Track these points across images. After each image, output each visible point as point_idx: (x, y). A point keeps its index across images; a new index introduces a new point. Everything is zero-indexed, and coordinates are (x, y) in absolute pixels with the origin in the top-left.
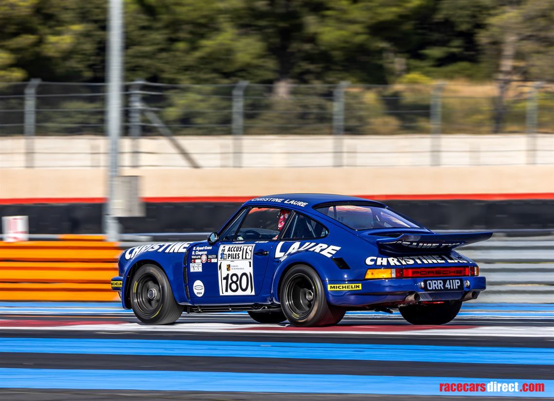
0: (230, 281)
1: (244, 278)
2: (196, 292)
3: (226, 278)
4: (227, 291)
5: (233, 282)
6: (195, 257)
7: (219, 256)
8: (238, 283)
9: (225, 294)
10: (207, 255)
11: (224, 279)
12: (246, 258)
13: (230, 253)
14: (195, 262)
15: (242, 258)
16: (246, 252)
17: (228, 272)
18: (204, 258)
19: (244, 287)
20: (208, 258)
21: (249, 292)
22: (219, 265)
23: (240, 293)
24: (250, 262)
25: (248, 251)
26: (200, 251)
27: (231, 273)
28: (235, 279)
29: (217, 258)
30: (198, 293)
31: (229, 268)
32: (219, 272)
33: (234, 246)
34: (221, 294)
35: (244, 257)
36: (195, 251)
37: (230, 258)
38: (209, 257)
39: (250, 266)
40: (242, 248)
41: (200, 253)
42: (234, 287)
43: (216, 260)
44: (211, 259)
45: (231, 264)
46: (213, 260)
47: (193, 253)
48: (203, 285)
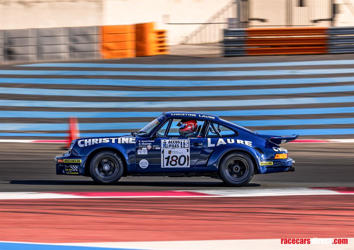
0: (170, 160)
1: (183, 159)
2: (141, 166)
3: (168, 158)
4: (167, 165)
5: (173, 160)
6: (142, 146)
7: (162, 146)
8: (177, 161)
9: (165, 167)
10: (152, 145)
11: (166, 158)
12: (184, 147)
13: (171, 144)
14: (142, 149)
15: (181, 147)
16: (184, 144)
17: (169, 155)
18: (149, 147)
19: (182, 162)
20: (152, 147)
21: (185, 166)
22: (162, 151)
23: (178, 166)
24: (188, 150)
25: (185, 143)
26: (144, 143)
27: (171, 155)
28: (174, 158)
29: (160, 146)
31: (170, 152)
32: (162, 155)
33: (173, 140)
34: (162, 167)
35: (183, 146)
37: (171, 147)
38: (153, 146)
40: (180, 142)
41: (145, 144)
42: (173, 163)
43: (159, 148)
44: (155, 147)
45: (172, 150)
46: (156, 148)
47: (140, 144)
48: (147, 162)
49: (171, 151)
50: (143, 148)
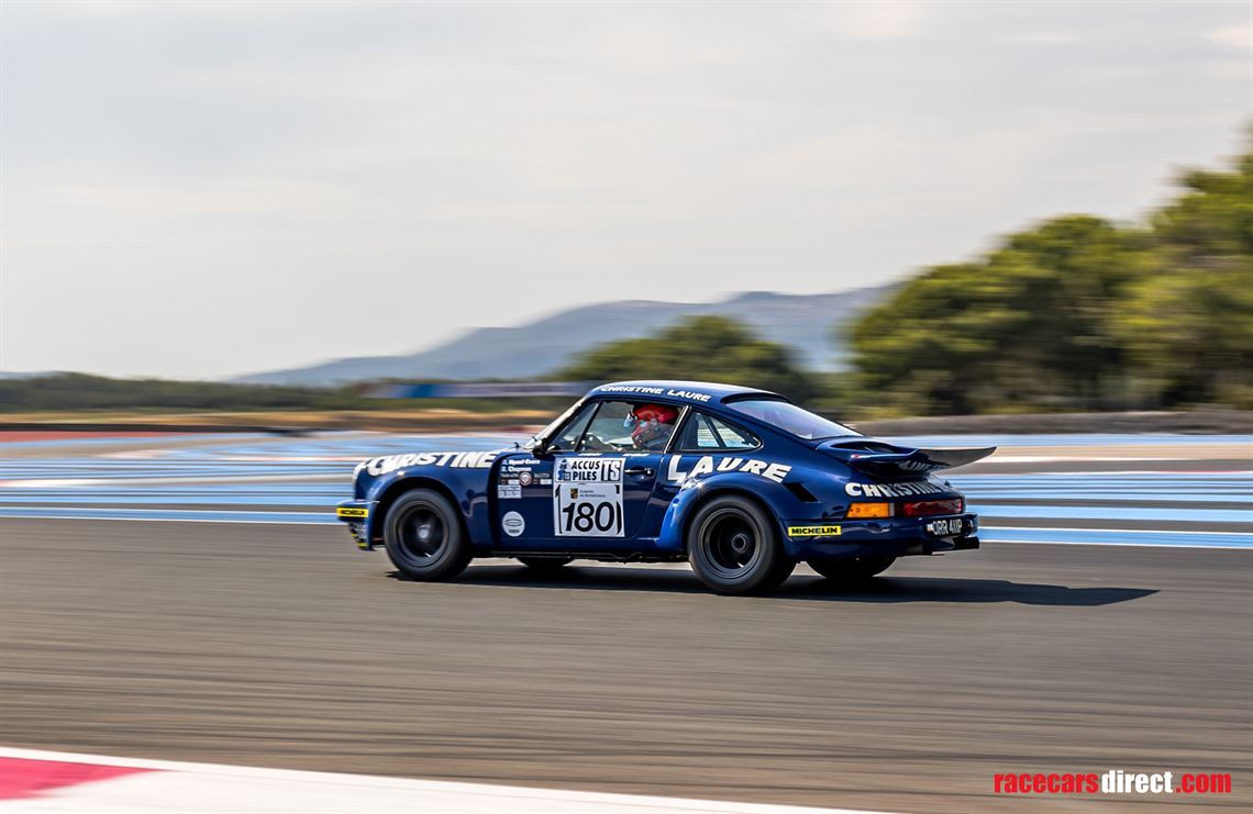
0: (576, 515)
1: (605, 511)
2: (506, 529)
3: (570, 510)
4: (569, 528)
5: (582, 516)
6: (507, 476)
7: (556, 476)
8: (593, 517)
9: (566, 533)
10: (531, 473)
11: (565, 510)
12: (609, 479)
13: (578, 470)
14: (507, 484)
15: (602, 479)
16: (610, 470)
17: (574, 501)
18: (526, 478)
19: (604, 523)
20: (533, 478)
21: (613, 532)
22: (555, 488)
23: (595, 532)
24: (618, 487)
25: (612, 468)
26: (516, 466)
27: (578, 502)
28: (586, 511)
29: (551, 477)
30: (511, 531)
31: (574, 493)
32: (556, 500)
33: (584, 460)
34: (557, 534)
35: (606, 478)
36: (507, 466)
37: (577, 478)
38: (536, 476)
39: (618, 492)
40: (600, 465)
41: (518, 470)
42: (584, 523)
43: (549, 482)
44: (539, 479)
45: (580, 488)
46: (543, 482)
47: (504, 469)
48: (522, 519)
49: (576, 490)
50: (510, 482)
